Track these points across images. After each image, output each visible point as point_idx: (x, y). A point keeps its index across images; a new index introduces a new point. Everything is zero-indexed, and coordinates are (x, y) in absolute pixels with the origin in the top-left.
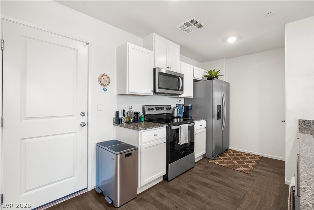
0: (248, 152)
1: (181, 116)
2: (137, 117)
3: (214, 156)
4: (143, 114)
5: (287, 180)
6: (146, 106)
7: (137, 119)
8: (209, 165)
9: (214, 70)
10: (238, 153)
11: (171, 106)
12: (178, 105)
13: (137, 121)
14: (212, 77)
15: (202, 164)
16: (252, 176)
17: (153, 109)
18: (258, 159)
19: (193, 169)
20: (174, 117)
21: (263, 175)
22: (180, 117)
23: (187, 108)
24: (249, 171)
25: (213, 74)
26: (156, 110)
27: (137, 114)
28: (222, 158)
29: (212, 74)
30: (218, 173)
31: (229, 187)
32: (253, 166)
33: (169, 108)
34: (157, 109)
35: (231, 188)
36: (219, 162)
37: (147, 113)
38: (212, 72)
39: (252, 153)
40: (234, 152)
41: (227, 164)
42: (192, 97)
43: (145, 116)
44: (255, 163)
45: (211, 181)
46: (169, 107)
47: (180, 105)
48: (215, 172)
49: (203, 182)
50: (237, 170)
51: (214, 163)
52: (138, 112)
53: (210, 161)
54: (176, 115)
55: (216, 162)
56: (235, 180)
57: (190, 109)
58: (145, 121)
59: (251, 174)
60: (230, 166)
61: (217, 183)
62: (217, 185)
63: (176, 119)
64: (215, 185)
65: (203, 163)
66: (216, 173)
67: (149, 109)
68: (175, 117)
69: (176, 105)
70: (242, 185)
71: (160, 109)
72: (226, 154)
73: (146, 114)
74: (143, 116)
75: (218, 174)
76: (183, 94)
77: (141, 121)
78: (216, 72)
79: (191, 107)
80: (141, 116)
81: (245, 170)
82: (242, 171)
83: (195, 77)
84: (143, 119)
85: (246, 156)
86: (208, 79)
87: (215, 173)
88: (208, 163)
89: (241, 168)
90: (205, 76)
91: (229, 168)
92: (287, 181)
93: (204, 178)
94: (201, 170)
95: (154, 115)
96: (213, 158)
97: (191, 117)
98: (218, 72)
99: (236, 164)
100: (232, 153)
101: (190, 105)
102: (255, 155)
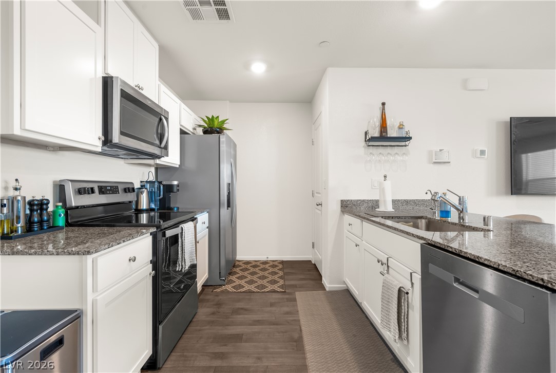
0: (263, 258)
1: (153, 206)
2: (41, 215)
3: (224, 278)
4: (62, 207)
5: (330, 284)
6: (72, 181)
7: (41, 222)
8: (220, 297)
9: (218, 117)
10: (250, 263)
11: (132, 183)
12: (147, 182)
13: (41, 228)
14: (213, 129)
15: (208, 301)
16: (289, 294)
17: (92, 191)
18: (281, 266)
19: (196, 317)
20: (139, 211)
21: (300, 288)
22: (152, 210)
23: (169, 189)
24: (281, 287)
25: (216, 124)
26: (99, 194)
27: (39, 206)
28: (233, 278)
29: (213, 124)
30: (245, 307)
31: (274, 324)
32: (281, 277)
33: (129, 189)
34: (103, 190)
35: (277, 324)
36: (234, 287)
37: (74, 200)
38: (215, 119)
39: (269, 259)
40: (244, 263)
41: (247, 287)
42: (178, 166)
43: (68, 210)
44: (281, 273)
45: (242, 327)
46: (130, 186)
47: (150, 182)
48: (237, 306)
49: (231, 335)
50: (268, 292)
51: (227, 292)
52: (42, 200)
53: (218, 290)
54: (144, 204)
55: (229, 288)
56: (273, 309)
57: (175, 190)
58: (68, 224)
59: (287, 291)
60: (252, 287)
61: (254, 326)
62: (256, 330)
63: (145, 215)
64: (253, 330)
65: (208, 297)
66: (242, 309)
67: (80, 192)
68: (141, 211)
69: (141, 182)
70: (287, 313)
71: (109, 190)
72: (235, 270)
73: (73, 205)
74: (62, 212)
75: (246, 310)
76: (167, 155)
77: (54, 228)
78: (221, 122)
79: (178, 186)
80: (54, 212)
81: (275, 287)
82: (274, 291)
83: (182, 124)
84: (61, 222)
85: (264, 266)
86: (206, 132)
87: (239, 308)
88: (217, 295)
89: (270, 287)
90: (200, 126)
91: (254, 292)
92: (330, 286)
93: (227, 325)
94: (213, 314)
95: (93, 206)
96: (222, 283)
97: (178, 208)
98: (223, 122)
99: (260, 282)
100: (244, 266)
101: (175, 183)
102: (273, 261)
